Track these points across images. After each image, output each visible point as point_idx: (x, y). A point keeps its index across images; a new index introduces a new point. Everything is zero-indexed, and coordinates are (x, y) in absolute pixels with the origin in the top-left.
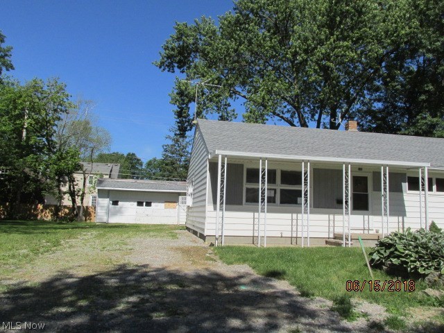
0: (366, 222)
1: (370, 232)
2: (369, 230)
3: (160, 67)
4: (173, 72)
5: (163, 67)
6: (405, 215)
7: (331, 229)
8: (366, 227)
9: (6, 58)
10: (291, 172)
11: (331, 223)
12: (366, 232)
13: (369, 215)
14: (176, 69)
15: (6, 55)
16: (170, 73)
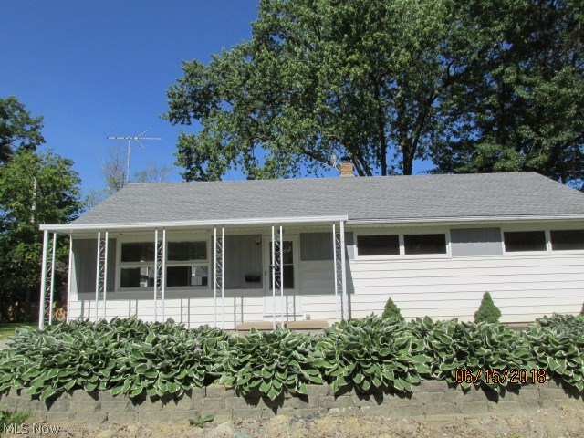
0: (290, 305)
1: (298, 319)
2: (294, 316)
3: (171, 120)
4: (190, 124)
5: (174, 120)
6: (353, 292)
7: (239, 317)
8: (291, 312)
9: (38, 130)
10: (181, 243)
11: (238, 309)
12: (291, 319)
13: (294, 295)
14: (192, 120)
15: (38, 127)
16: (185, 126)
